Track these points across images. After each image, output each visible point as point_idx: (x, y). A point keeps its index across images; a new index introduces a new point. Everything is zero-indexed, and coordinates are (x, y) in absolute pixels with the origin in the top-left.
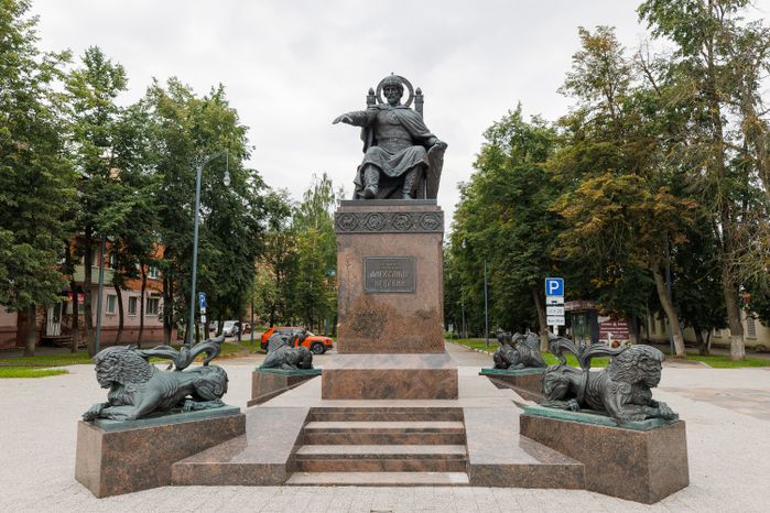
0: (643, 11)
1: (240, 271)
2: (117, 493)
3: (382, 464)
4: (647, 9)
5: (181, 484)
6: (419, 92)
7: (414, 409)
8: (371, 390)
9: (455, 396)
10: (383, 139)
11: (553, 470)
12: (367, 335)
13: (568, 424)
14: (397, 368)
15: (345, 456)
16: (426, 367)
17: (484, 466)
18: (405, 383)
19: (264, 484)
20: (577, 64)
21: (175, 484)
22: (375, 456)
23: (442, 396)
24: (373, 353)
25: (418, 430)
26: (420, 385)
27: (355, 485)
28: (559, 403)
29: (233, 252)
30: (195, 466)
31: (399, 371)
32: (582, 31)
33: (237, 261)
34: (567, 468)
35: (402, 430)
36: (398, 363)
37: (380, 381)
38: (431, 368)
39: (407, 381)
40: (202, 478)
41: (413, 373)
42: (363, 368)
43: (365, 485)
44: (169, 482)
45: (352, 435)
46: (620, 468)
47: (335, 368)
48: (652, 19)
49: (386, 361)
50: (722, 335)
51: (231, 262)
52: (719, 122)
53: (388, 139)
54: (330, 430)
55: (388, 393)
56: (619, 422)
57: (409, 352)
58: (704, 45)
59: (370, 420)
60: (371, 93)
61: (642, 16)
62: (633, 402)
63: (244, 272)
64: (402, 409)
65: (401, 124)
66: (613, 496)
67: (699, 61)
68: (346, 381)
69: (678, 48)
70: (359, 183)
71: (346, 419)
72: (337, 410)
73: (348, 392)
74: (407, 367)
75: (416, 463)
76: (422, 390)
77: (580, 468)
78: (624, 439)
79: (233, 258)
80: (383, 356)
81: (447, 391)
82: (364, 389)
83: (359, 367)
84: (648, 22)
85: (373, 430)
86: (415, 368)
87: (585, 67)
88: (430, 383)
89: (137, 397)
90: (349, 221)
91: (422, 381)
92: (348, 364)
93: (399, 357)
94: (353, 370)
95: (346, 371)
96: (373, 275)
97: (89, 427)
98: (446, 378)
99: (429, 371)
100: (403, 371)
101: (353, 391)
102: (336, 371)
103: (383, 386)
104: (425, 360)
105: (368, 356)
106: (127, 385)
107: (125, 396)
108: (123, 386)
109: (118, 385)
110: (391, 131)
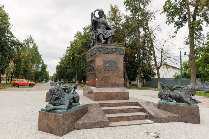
0: (125, 3)
1: (6, 62)
3: (128, 118)
4: (126, 3)
5: (78, 129)
7: (126, 103)
8: (107, 98)
9: (128, 99)
13: (174, 106)
14: (114, 91)
15: (118, 117)
16: (121, 91)
18: (116, 96)
19: (103, 127)
20: (109, 14)
22: (126, 117)
23: (125, 99)
24: (106, 87)
25: (131, 109)
26: (120, 96)
27: (127, 125)
29: (4, 56)
30: (82, 123)
32: (111, 6)
33: (5, 59)
35: (127, 109)
36: (114, 90)
37: (109, 95)
39: (117, 95)
40: (85, 127)
41: (118, 93)
43: (130, 125)
44: (75, 129)
45: (115, 111)
46: (191, 116)
47: (97, 92)
48: (127, 6)
50: (135, 82)
51: (3, 59)
52: (139, 32)
53: (101, 27)
54: (109, 110)
55: (112, 99)
56: (190, 104)
58: (137, 14)
59: (114, 106)
60: (92, 13)
61: (124, 4)
63: (8, 62)
64: (122, 103)
65: (104, 23)
66: (189, 123)
67: (136, 17)
68: (100, 95)
69: (132, 14)
71: (108, 106)
72: (105, 104)
73: (101, 99)
74: (117, 91)
77: (178, 117)
78: (192, 109)
79: (4, 58)
81: (126, 97)
82: (105, 98)
83: (104, 91)
84: (126, 6)
85: (120, 109)
86: (118, 91)
87: (110, 15)
88: (123, 95)
89: (65, 102)
90: (100, 50)
91: (121, 95)
92: (101, 91)
93: (114, 88)
94: (103, 92)
95: (100, 92)
96: (106, 65)
97: (49, 113)
98: (126, 94)
99: (122, 92)
100: (116, 92)
101: (102, 98)
102: (98, 92)
103: (110, 97)
104: (120, 89)
105: (105, 88)
106: (62, 98)
107: (61, 102)
108: (60, 99)
109: (57, 98)
110: (101, 25)
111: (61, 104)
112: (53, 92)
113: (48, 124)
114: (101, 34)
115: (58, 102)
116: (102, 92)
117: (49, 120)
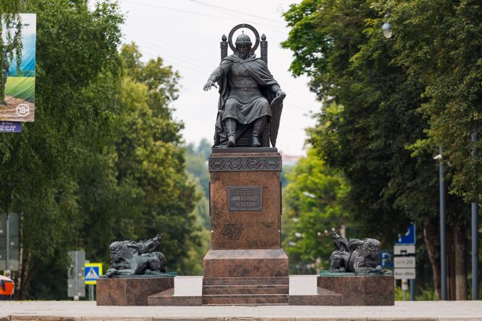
2: (131, 305)
3: (246, 300)
5: (153, 305)
6: (264, 38)
8: (234, 271)
9: (286, 275)
10: (237, 88)
11: (328, 298)
12: (231, 238)
14: (250, 258)
16: (269, 257)
17: (295, 296)
18: (255, 267)
21: (150, 305)
22: (243, 297)
23: (278, 274)
24: (234, 249)
25: (264, 287)
26: (265, 269)
28: (337, 270)
30: (159, 298)
31: (252, 260)
34: (334, 296)
35: (255, 286)
36: (251, 255)
37: (240, 266)
38: (272, 258)
39: (257, 266)
41: (261, 261)
42: (229, 258)
44: (147, 305)
46: (355, 293)
47: (211, 258)
49: (243, 254)
53: (239, 88)
54: (217, 287)
55: (245, 273)
56: (356, 274)
57: (258, 248)
59: (237, 285)
60: (224, 39)
62: (364, 266)
68: (218, 266)
70: (220, 127)
72: (218, 279)
73: (220, 273)
74: (257, 257)
75: (263, 299)
76: (266, 271)
77: (340, 297)
80: (242, 251)
81: (281, 271)
82: (230, 271)
83: (227, 257)
85: (239, 287)
86: (262, 258)
88: (272, 267)
89: (132, 265)
90: (218, 163)
91: (266, 266)
92: (219, 256)
93: (252, 251)
94: (223, 260)
95: (218, 260)
96: (234, 199)
97: (111, 279)
98: (281, 263)
99: (270, 260)
100: (255, 260)
101: (223, 273)
102: (213, 260)
103: (242, 269)
104: (268, 253)
105: (232, 251)
106: (127, 260)
107: (126, 265)
108: (124, 260)
109: (121, 260)
110: (243, 82)
111: (126, 268)
112: (114, 250)
113: (109, 294)
114: (228, 118)
115: (121, 264)
116: (222, 258)
117: (111, 288)
